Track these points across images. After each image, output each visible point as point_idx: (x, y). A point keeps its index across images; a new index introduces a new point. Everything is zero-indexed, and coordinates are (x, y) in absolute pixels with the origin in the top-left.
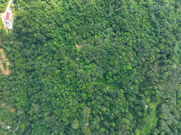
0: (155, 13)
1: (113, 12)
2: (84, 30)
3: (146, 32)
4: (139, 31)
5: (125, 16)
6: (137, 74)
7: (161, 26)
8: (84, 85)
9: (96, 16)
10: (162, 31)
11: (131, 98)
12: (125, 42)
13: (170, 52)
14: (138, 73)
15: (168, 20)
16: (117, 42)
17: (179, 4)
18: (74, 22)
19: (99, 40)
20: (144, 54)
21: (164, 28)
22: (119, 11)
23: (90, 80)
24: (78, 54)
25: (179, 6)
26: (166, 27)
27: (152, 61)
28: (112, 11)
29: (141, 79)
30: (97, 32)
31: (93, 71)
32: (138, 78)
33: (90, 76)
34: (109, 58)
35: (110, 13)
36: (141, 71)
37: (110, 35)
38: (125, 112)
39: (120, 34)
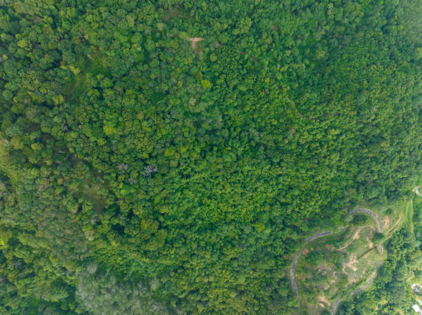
0: (237, 237)
1: (257, 139)
2: (228, 60)
3: (196, 204)
4: (200, 187)
5: (240, 162)
6: (90, 142)
7: (202, 244)
8: (94, 18)
9: (256, 99)
10: (188, 242)
11: (35, 111)
12: (176, 141)
13: (129, 236)
14: (91, 144)
15: (213, 264)
16: (180, 124)
17: (246, 299)
18: (252, 47)
19: (197, 87)
20: (135, 175)
21: (195, 246)
22: (258, 153)
23: (102, 32)
24: (175, 30)
25: (243, 298)
26: (196, 252)
27: (113, 184)
28: (261, 139)
29: (75, 149)
30: (218, 91)
31: (123, 48)
32: (78, 142)
33: (111, 35)
34: (145, 91)
35: (257, 133)
36: (96, 155)
37: (204, 118)
38: (5, 89)
39: (201, 140)
